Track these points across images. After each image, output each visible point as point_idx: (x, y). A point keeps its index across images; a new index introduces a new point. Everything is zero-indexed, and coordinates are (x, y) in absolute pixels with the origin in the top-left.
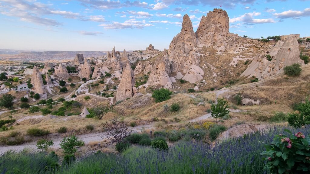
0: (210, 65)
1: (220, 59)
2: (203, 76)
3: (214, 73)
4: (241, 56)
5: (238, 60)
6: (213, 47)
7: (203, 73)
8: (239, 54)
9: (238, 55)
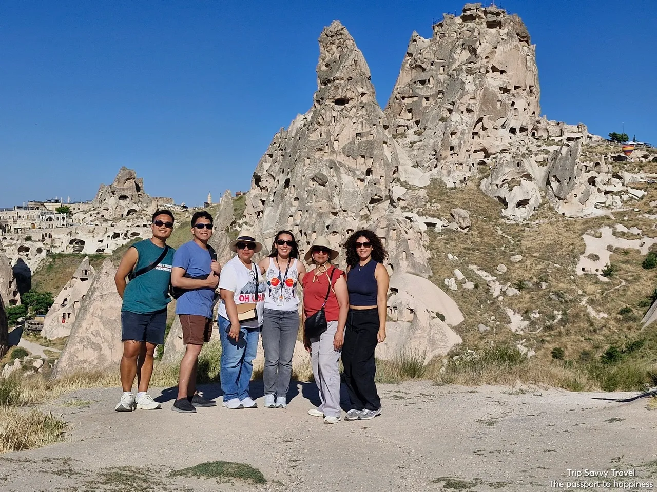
0: (483, 274)
1: (526, 243)
2: (458, 329)
3: (510, 312)
4: (621, 228)
5: (610, 248)
6: (482, 187)
7: (456, 316)
8: (609, 218)
9: (606, 222)
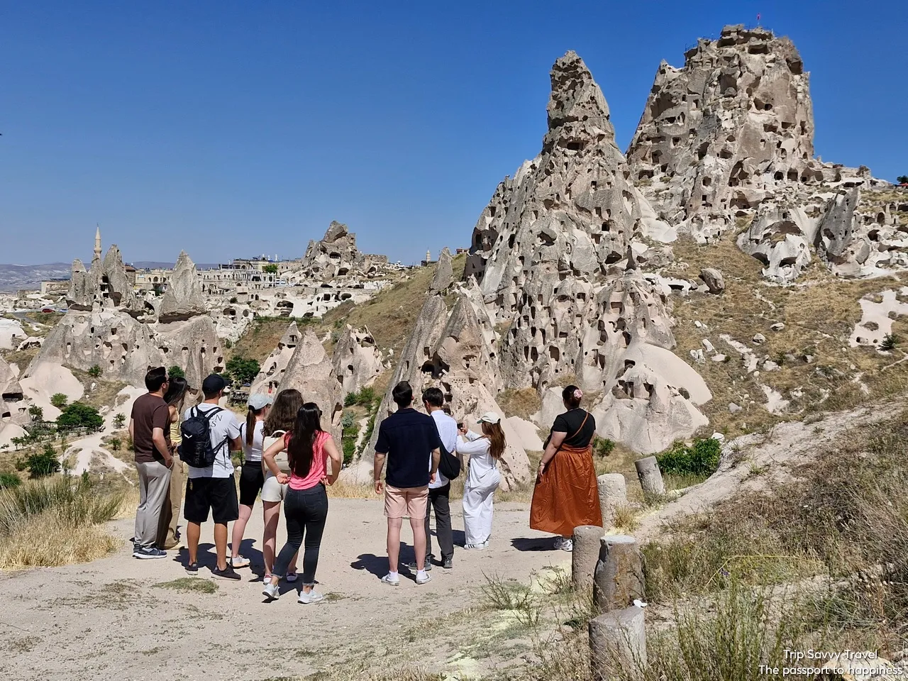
0: (736, 344)
1: (789, 309)
2: (705, 409)
3: (767, 390)
5: (892, 315)
6: (740, 243)
7: (701, 392)
8: (892, 280)
9: (889, 284)
